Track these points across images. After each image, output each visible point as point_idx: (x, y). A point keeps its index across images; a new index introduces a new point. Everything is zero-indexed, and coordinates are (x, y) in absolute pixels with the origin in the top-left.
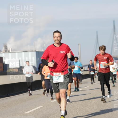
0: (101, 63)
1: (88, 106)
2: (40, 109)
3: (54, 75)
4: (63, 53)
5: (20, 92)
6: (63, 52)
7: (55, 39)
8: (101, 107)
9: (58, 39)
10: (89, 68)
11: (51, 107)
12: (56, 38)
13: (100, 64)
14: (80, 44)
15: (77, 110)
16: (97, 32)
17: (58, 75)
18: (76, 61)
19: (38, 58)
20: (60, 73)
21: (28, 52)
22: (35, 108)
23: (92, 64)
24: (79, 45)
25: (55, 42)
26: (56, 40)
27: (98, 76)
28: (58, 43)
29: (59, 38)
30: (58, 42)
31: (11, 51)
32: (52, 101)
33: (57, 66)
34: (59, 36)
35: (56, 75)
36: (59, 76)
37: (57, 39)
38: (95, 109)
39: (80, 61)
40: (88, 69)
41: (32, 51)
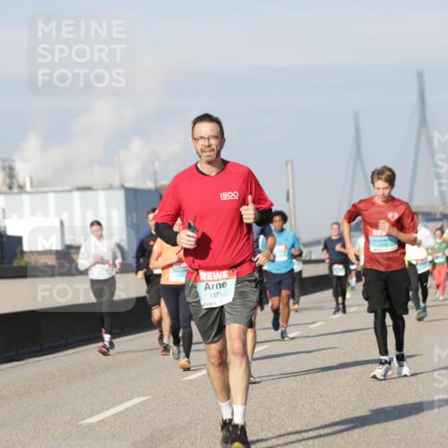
0: (372, 235)
1: (321, 396)
2: (142, 408)
3: (204, 281)
4: (230, 198)
5: (64, 342)
6: (233, 194)
7: (199, 148)
8: (371, 400)
9: (209, 146)
10: (328, 252)
11: (182, 401)
12: (202, 142)
13: (370, 237)
14: (292, 162)
15: (282, 409)
16: (356, 116)
17: (216, 279)
18: (278, 228)
19: (134, 215)
20: (225, 274)
21: (96, 190)
22: (122, 403)
23: (337, 238)
24: (290, 165)
25: (200, 157)
26: (202, 151)
27: (361, 284)
28: (209, 159)
29: (213, 142)
30: (209, 156)
31: (32, 186)
32: (186, 378)
33: (211, 249)
34: (213, 134)
35: (209, 279)
36: (221, 282)
37: (207, 144)
38: (351, 407)
39: (292, 229)
40: (325, 255)
41: (111, 187)
